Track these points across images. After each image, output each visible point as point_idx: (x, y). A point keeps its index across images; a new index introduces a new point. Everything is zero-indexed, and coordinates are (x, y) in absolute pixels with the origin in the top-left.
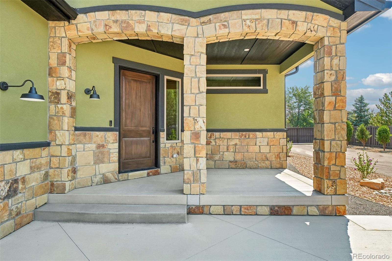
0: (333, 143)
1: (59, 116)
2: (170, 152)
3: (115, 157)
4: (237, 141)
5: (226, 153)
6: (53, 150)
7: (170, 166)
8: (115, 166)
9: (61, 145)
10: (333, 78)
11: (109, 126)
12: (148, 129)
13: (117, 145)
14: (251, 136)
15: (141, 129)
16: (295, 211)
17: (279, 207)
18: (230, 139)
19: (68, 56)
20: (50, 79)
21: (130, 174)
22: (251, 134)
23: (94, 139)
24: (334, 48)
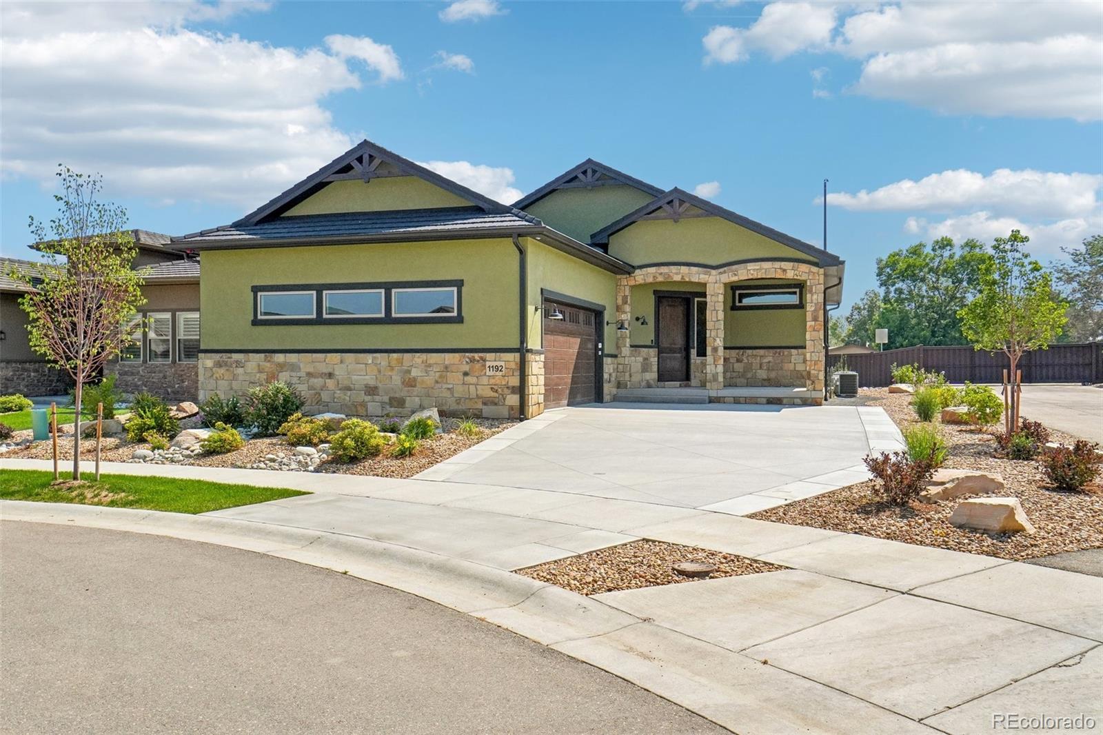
0: (813, 354)
1: (624, 338)
2: (701, 367)
3: (655, 368)
4: (770, 359)
5: (759, 371)
6: (620, 360)
7: (701, 381)
8: (655, 375)
9: (624, 357)
10: (813, 309)
11: (650, 344)
12: (680, 346)
13: (656, 359)
14: (786, 353)
15: (673, 346)
16: (785, 401)
17: (773, 398)
18: (762, 356)
19: (629, 297)
20: (618, 313)
21: (666, 383)
22: (786, 352)
23: (642, 354)
24: (814, 288)
